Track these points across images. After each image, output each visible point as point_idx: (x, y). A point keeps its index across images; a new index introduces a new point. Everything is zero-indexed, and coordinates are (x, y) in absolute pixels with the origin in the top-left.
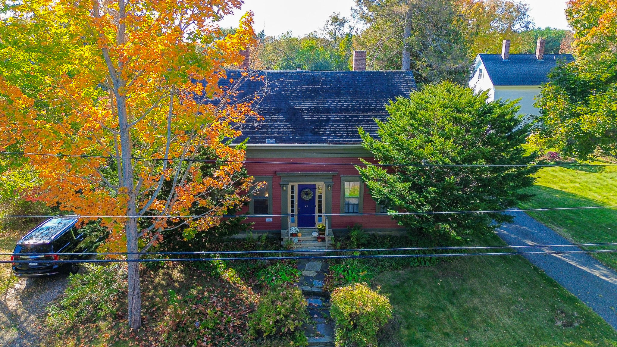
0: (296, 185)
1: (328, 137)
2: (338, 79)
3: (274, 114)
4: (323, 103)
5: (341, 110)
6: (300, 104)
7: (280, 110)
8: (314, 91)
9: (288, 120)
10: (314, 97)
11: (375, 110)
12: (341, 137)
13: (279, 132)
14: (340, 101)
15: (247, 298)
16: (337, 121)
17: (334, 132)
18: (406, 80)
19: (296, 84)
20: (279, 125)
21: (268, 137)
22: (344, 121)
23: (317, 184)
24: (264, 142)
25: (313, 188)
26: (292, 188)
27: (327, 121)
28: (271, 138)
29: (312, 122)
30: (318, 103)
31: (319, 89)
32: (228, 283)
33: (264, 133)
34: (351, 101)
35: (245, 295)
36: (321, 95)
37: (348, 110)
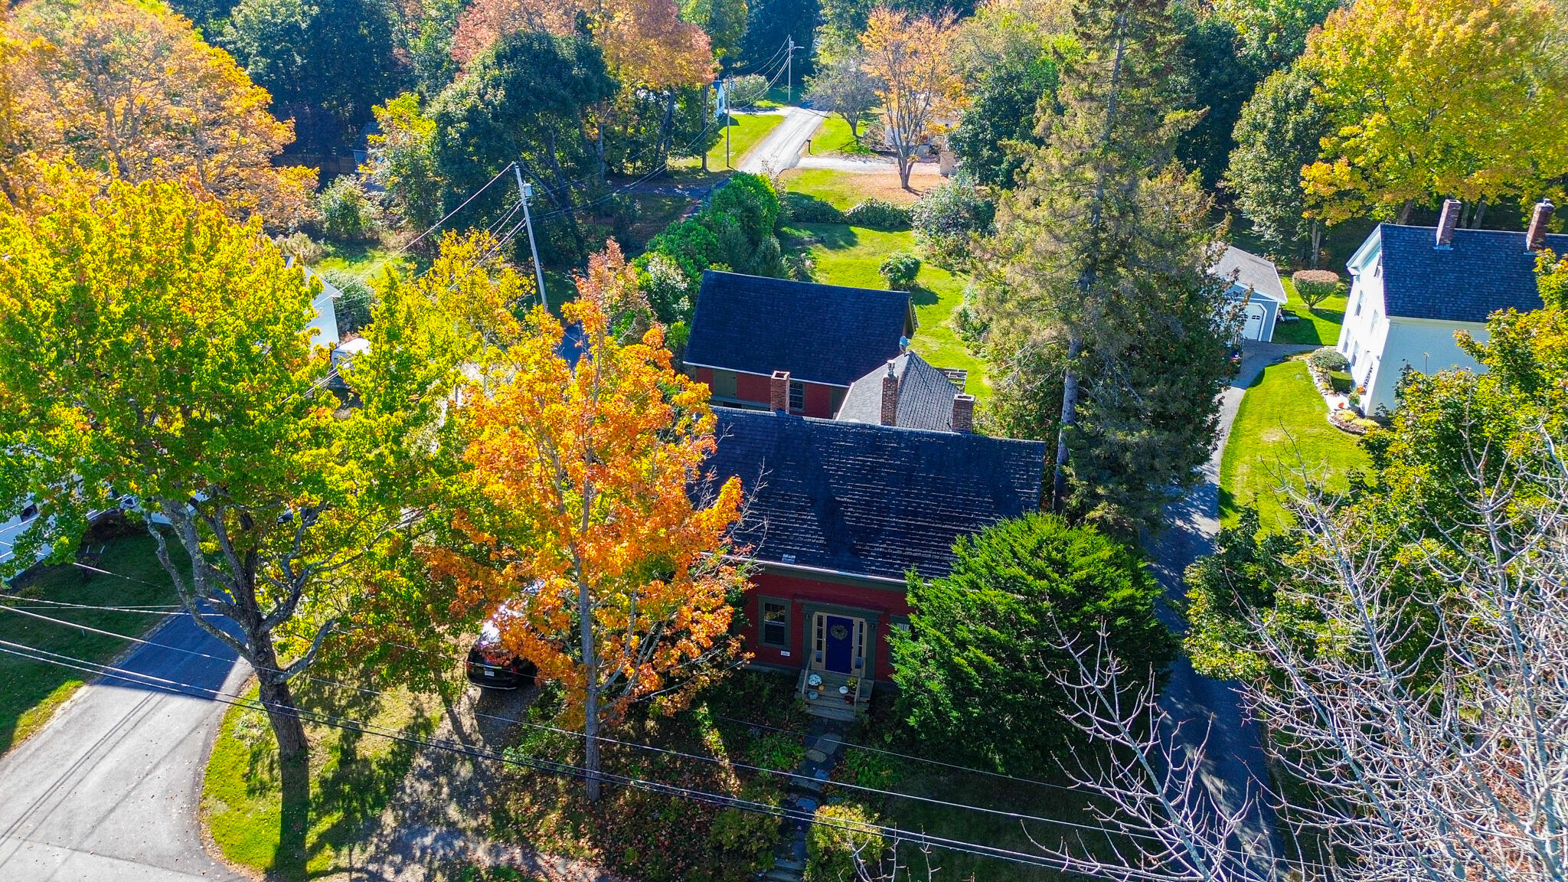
0: (825, 615)
1: (873, 563)
2: (917, 448)
3: (803, 508)
4: (880, 495)
5: (906, 513)
6: (846, 492)
7: (813, 501)
8: (872, 469)
9: (821, 523)
10: (869, 481)
11: (957, 519)
12: (891, 565)
13: (804, 544)
14: (908, 495)
15: (725, 781)
16: (894, 534)
17: (884, 555)
18: (1027, 465)
19: (848, 451)
20: (807, 531)
21: (786, 551)
22: (902, 535)
23: (856, 621)
24: (780, 560)
25: (849, 624)
26: (820, 619)
27: (878, 532)
28: (791, 552)
29: (856, 531)
30: (873, 495)
31: (882, 465)
32: (709, 751)
33: (782, 542)
34: (926, 497)
35: (723, 775)
36: (882, 479)
37: (915, 514)
